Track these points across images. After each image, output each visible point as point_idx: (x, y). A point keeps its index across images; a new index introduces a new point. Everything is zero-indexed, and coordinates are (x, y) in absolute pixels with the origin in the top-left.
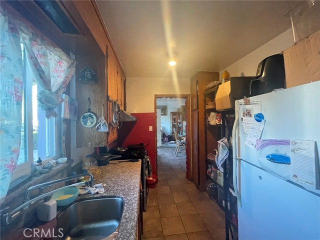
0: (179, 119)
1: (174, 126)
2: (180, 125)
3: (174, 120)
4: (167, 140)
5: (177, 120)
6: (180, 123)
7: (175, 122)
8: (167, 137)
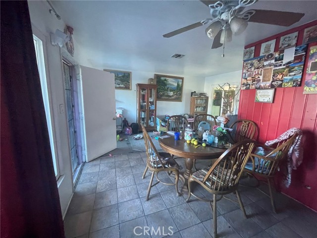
0: (151, 97)
1: (141, 108)
2: (153, 107)
3: (143, 98)
4: (130, 132)
5: (148, 99)
6: (152, 103)
7: (144, 102)
8: (131, 126)
